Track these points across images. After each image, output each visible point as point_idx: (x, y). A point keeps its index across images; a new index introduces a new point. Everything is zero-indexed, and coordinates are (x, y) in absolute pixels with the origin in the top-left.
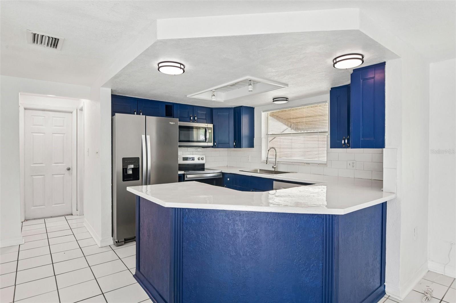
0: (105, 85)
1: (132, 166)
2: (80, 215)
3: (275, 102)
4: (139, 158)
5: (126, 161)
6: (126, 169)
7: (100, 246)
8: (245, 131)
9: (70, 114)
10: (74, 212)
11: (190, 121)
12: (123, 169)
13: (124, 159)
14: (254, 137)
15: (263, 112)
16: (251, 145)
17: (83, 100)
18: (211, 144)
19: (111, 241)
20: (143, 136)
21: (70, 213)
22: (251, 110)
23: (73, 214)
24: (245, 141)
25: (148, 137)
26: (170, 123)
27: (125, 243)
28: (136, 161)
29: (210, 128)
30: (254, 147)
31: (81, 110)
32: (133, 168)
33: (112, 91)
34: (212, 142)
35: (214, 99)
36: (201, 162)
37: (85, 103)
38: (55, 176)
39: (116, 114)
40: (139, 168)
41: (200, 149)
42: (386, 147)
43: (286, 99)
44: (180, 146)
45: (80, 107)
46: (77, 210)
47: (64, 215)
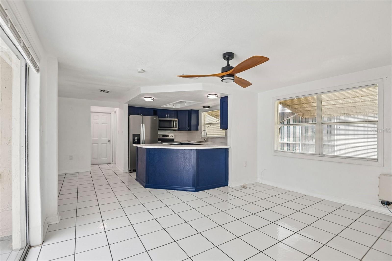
0: (126, 103)
1: (137, 138)
2: (114, 164)
3: (204, 108)
4: (139, 134)
5: (134, 136)
6: (134, 139)
7: (123, 172)
8: (193, 122)
9: (110, 114)
10: (111, 162)
11: (165, 117)
12: (133, 139)
13: (133, 135)
14: (198, 125)
15: (202, 112)
16: (197, 129)
17: (116, 108)
18: (177, 129)
19: (127, 171)
20: (142, 125)
21: (109, 163)
22: (197, 112)
23: (111, 163)
24: (193, 127)
25: (144, 125)
26: (154, 119)
27: (133, 172)
28: (139, 135)
29: (176, 121)
30: (198, 130)
31: (115, 112)
32: (137, 139)
33: (128, 105)
34: (177, 128)
35: (174, 107)
36: (172, 138)
37: (117, 109)
38: (103, 144)
39: (130, 115)
40: (140, 139)
41: (172, 131)
42: (228, 128)
43: (208, 107)
44: (159, 130)
45: (115, 111)
46: (113, 161)
47: (107, 164)
